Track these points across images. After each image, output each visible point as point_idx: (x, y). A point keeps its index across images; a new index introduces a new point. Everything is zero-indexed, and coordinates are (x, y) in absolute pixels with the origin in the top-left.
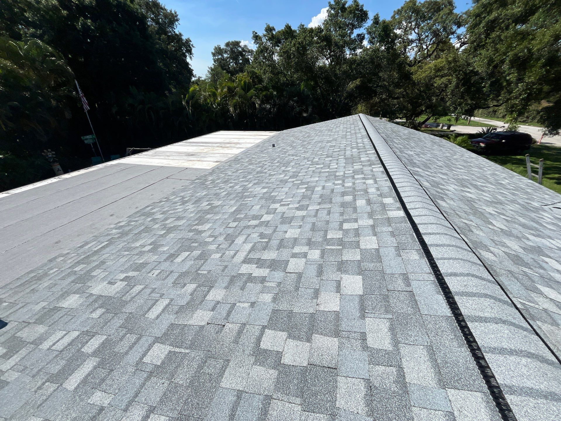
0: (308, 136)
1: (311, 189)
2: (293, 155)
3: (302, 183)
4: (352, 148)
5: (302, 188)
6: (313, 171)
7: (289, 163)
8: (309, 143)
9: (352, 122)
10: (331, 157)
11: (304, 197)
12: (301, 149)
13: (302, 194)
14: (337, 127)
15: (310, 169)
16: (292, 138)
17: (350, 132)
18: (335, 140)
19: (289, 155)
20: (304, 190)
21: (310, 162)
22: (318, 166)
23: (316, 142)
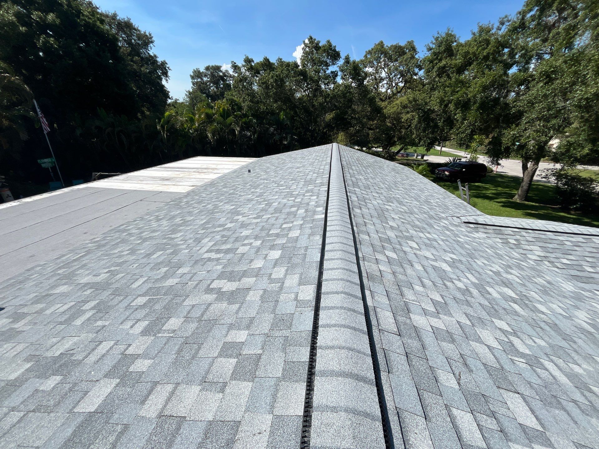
0: (283, 163)
1: (269, 204)
2: (264, 179)
3: (265, 201)
4: (314, 173)
5: (263, 204)
6: (276, 192)
7: (258, 186)
8: (281, 169)
9: (324, 151)
10: (295, 180)
11: (263, 210)
12: (273, 174)
13: (261, 208)
14: (310, 155)
15: (274, 190)
16: (268, 165)
17: (318, 160)
18: (304, 166)
19: (261, 179)
20: (264, 206)
21: (276, 185)
22: (281, 188)
23: (288, 168)
